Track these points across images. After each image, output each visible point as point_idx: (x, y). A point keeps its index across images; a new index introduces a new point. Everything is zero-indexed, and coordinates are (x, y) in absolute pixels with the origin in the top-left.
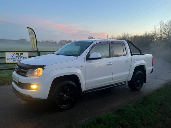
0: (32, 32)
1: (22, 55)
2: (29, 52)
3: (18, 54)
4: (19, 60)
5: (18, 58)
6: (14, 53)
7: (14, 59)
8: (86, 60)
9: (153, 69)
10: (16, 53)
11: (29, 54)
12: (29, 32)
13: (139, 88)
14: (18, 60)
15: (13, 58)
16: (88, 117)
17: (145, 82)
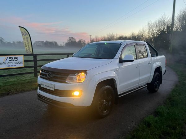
0: (25, 32)
1: (17, 59)
2: (24, 55)
3: (12, 58)
4: (14, 64)
5: (12, 63)
6: (7, 56)
7: (8, 64)
8: (120, 63)
9: (166, 70)
10: (9, 56)
11: (24, 58)
12: (22, 33)
13: (157, 89)
14: (12, 65)
15: (6, 63)
16: (133, 121)
17: (161, 84)
